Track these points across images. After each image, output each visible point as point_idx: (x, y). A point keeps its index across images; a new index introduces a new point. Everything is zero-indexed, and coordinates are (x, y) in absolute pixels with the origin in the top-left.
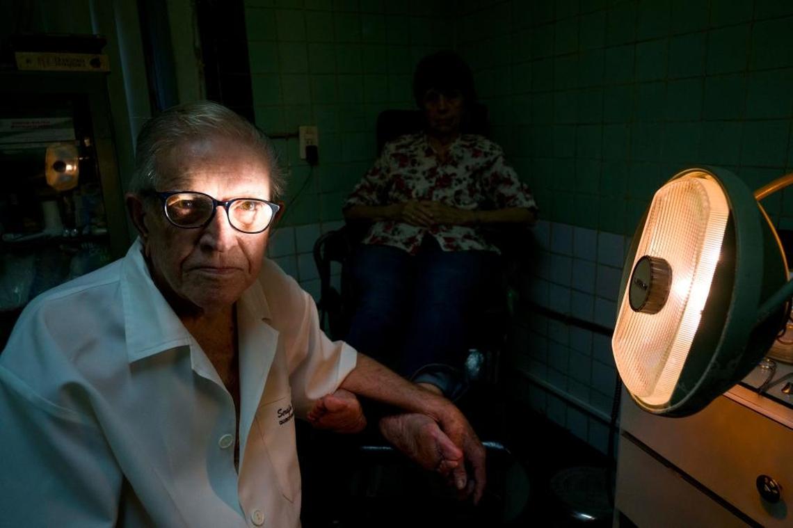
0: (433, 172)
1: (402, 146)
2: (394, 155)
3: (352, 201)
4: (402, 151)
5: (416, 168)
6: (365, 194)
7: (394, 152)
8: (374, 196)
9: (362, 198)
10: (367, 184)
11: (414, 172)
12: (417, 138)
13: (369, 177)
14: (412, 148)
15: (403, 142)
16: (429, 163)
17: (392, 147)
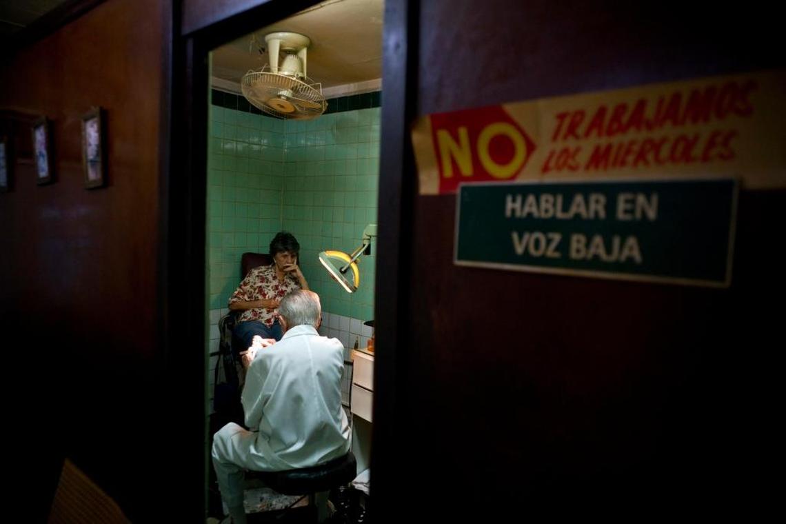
0: (277, 287)
1: (261, 272)
2: (258, 276)
3: (235, 300)
4: (261, 274)
5: (269, 284)
6: (241, 297)
7: (257, 274)
8: (246, 297)
9: (239, 298)
10: (242, 291)
11: (268, 286)
12: (268, 269)
13: (243, 287)
14: (266, 274)
15: (261, 270)
16: (275, 283)
17: (256, 272)
